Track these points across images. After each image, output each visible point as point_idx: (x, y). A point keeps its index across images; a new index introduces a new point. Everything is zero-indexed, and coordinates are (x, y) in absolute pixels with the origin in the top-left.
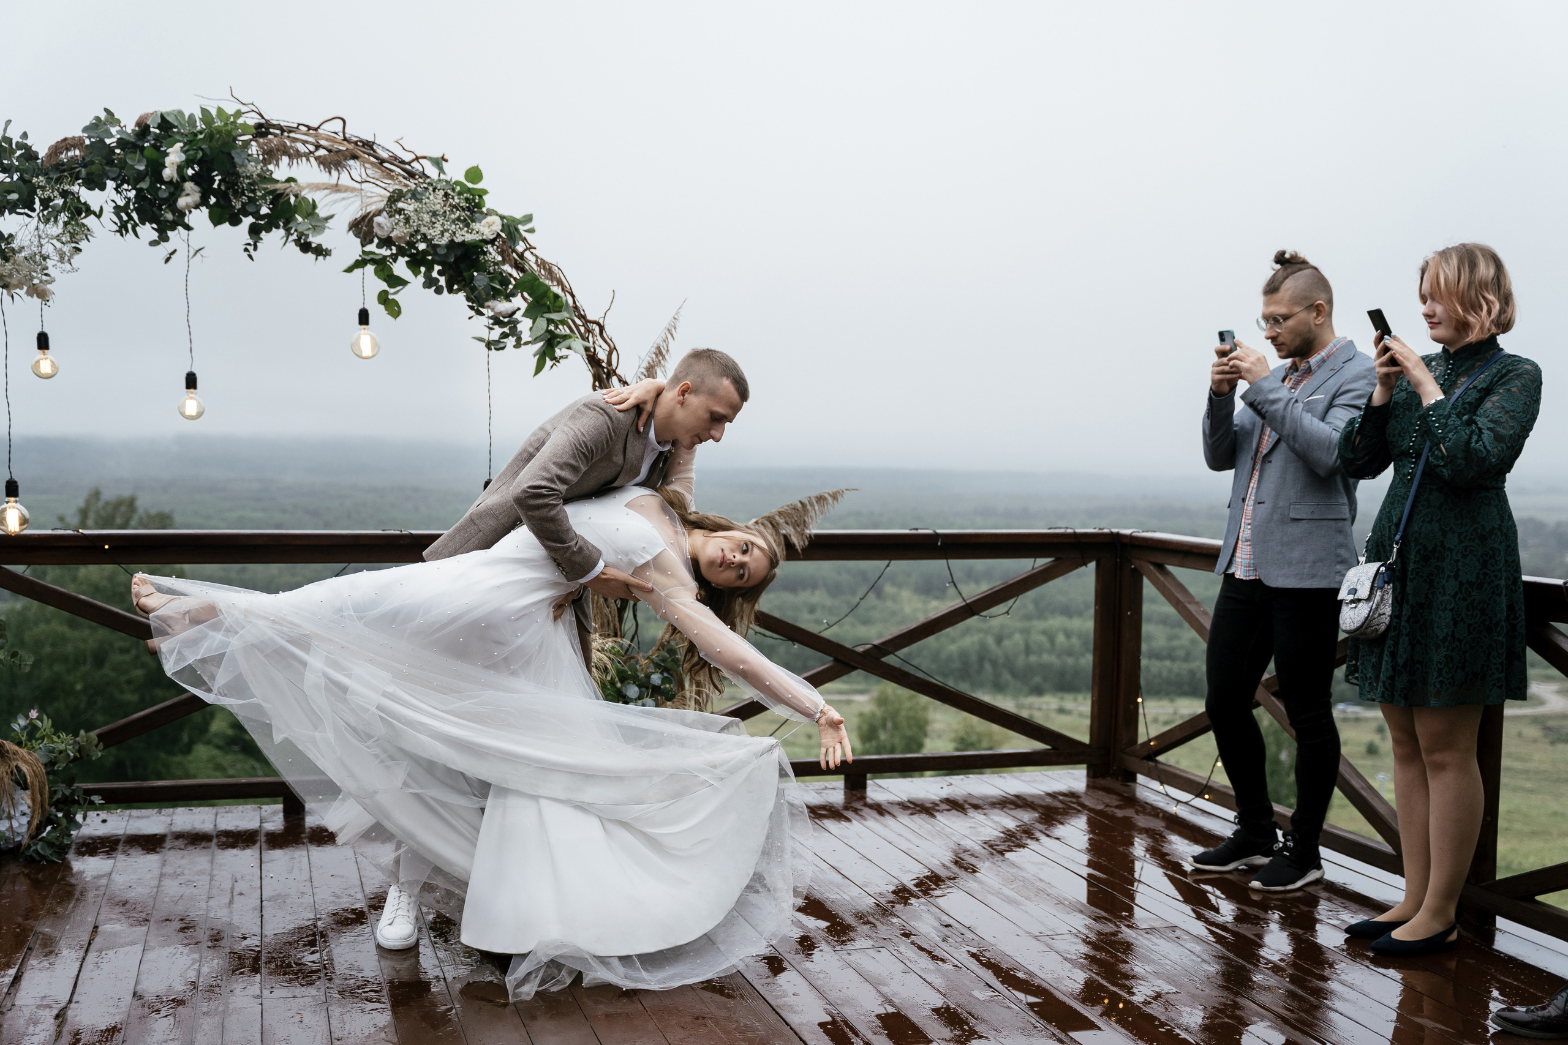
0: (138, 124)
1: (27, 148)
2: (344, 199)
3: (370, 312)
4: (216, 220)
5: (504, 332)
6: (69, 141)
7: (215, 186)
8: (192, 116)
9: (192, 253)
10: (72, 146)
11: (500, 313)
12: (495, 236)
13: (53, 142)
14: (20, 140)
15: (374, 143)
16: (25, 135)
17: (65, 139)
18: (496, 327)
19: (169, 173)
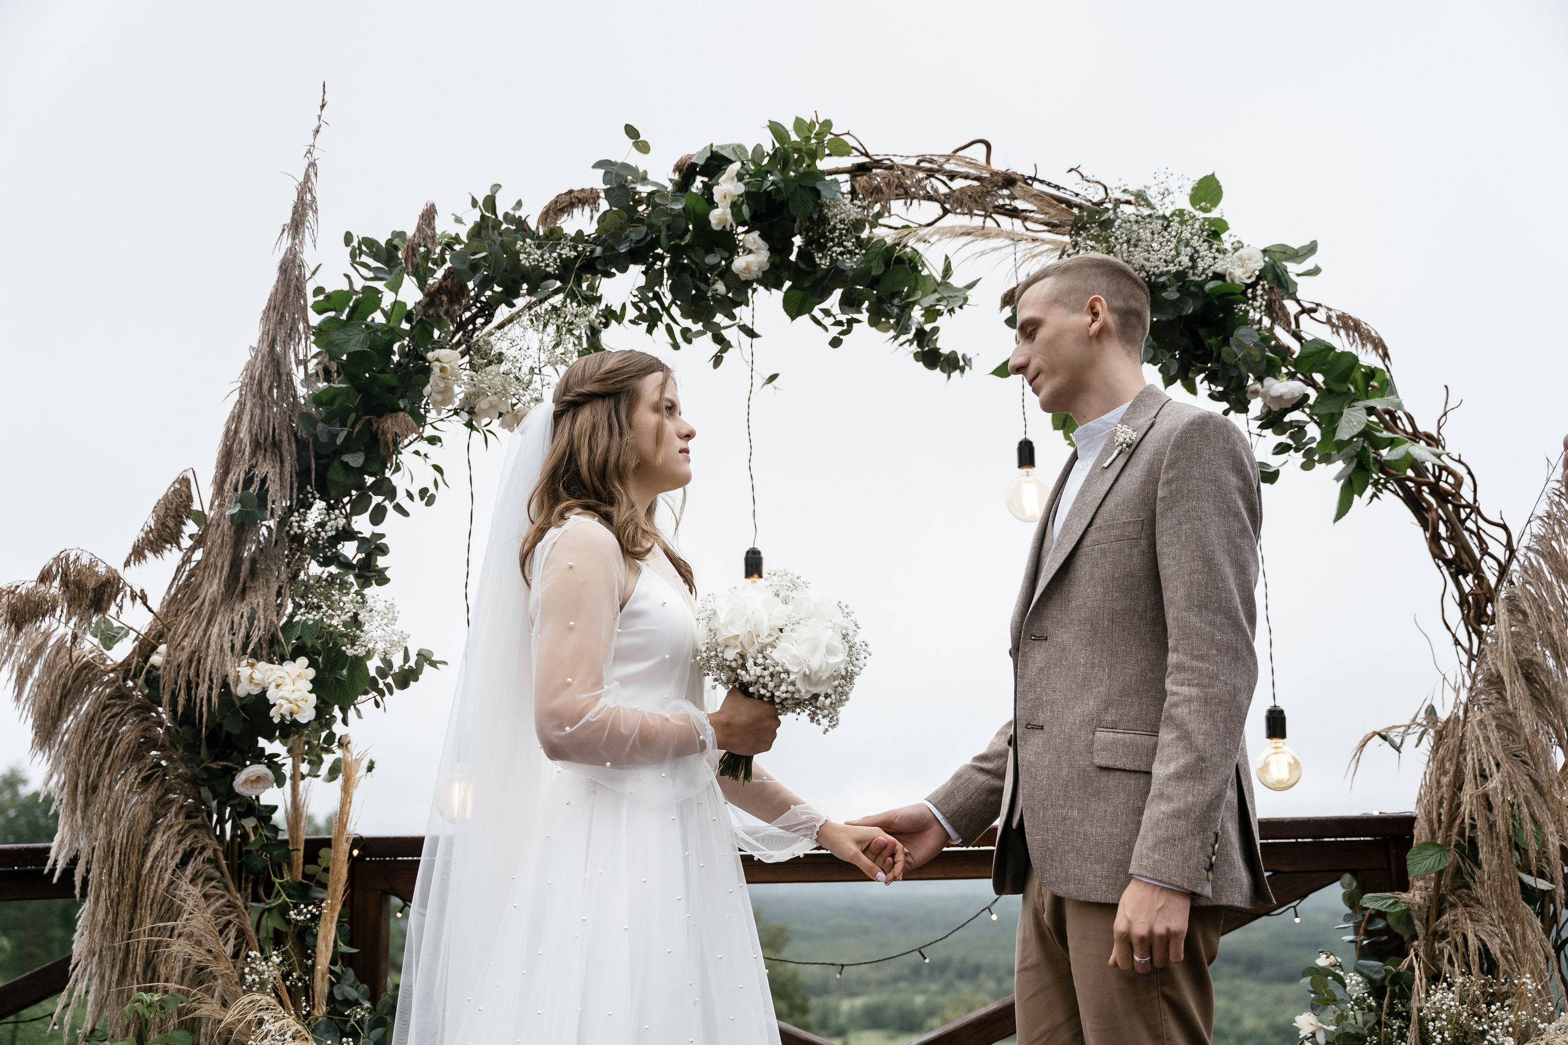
0: (678, 168)
1: (521, 224)
2: (994, 249)
3: (1035, 445)
4: (795, 307)
5: (1280, 444)
6: (576, 194)
7: (793, 257)
8: (758, 149)
9: (759, 381)
10: (580, 200)
11: (1280, 397)
12: (1253, 279)
13: (553, 197)
14: (512, 212)
15: (1034, 179)
16: (519, 204)
17: (571, 192)
18: (1268, 432)
19: (720, 216)
